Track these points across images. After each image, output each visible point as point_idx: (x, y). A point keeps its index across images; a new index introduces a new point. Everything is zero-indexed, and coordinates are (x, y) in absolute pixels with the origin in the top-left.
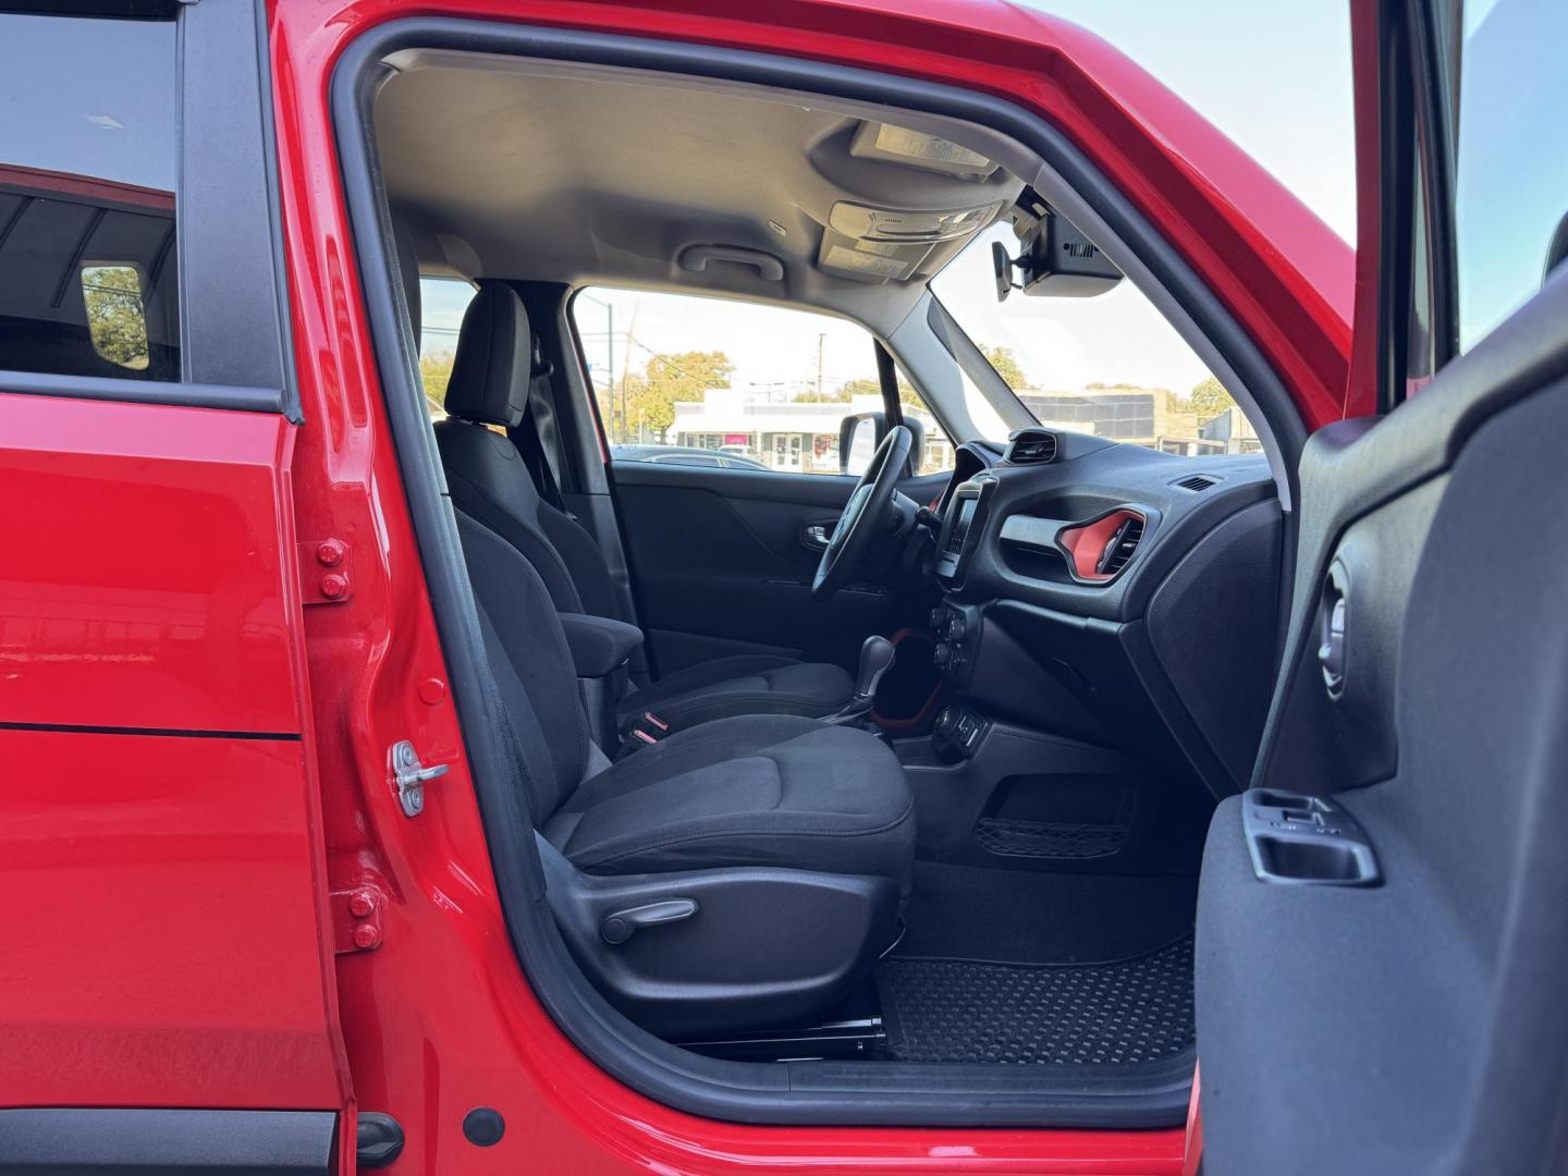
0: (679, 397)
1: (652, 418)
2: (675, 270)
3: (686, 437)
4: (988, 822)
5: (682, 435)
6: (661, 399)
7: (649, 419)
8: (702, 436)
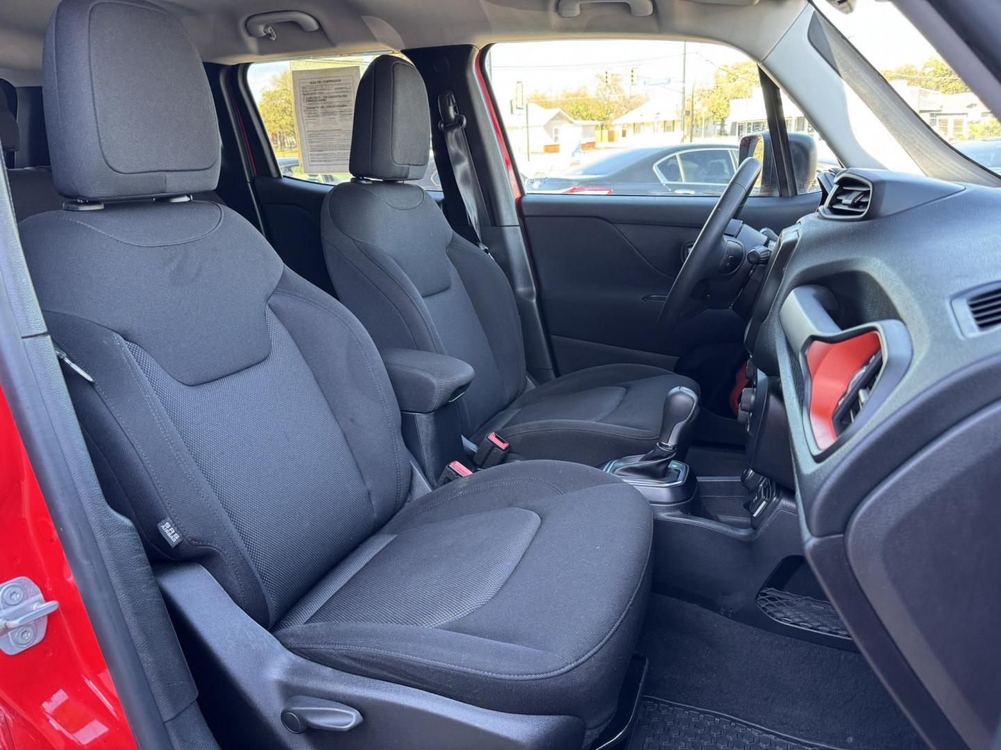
0: (736, 95)
1: (715, 113)
2: (554, 19)
3: (737, 126)
4: (772, 592)
5: (734, 124)
6: (722, 98)
7: (713, 114)
8: (749, 124)
